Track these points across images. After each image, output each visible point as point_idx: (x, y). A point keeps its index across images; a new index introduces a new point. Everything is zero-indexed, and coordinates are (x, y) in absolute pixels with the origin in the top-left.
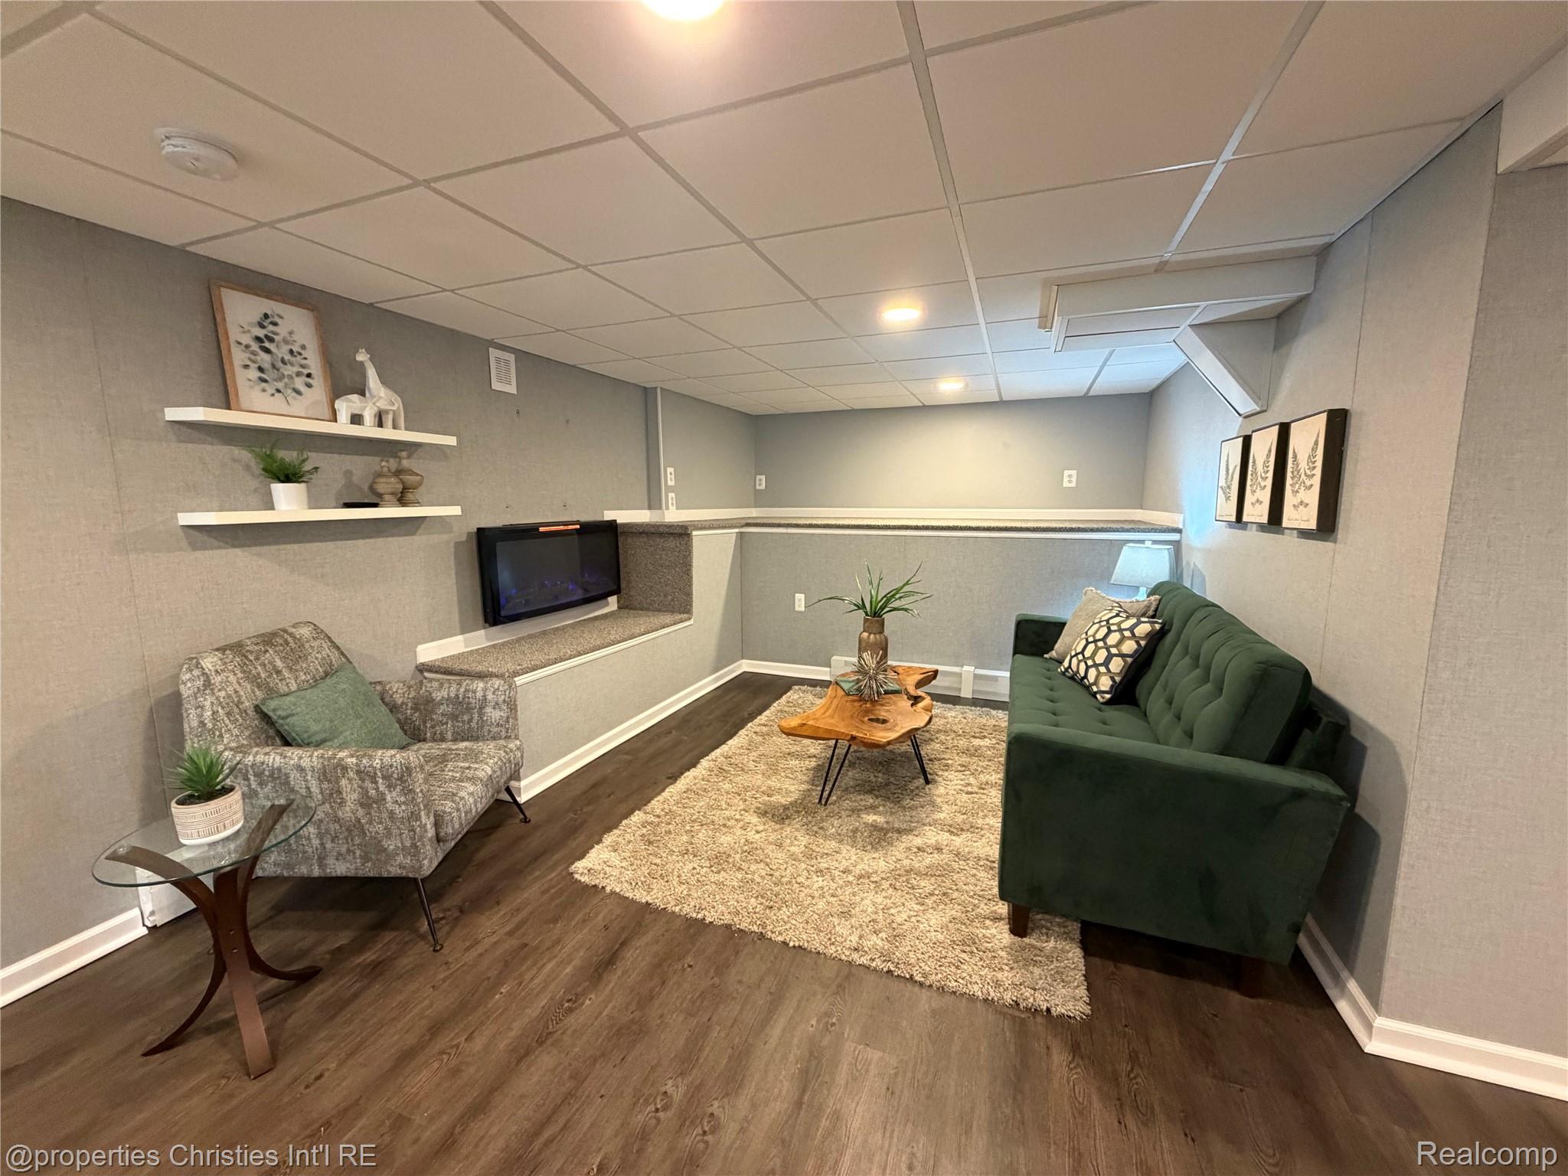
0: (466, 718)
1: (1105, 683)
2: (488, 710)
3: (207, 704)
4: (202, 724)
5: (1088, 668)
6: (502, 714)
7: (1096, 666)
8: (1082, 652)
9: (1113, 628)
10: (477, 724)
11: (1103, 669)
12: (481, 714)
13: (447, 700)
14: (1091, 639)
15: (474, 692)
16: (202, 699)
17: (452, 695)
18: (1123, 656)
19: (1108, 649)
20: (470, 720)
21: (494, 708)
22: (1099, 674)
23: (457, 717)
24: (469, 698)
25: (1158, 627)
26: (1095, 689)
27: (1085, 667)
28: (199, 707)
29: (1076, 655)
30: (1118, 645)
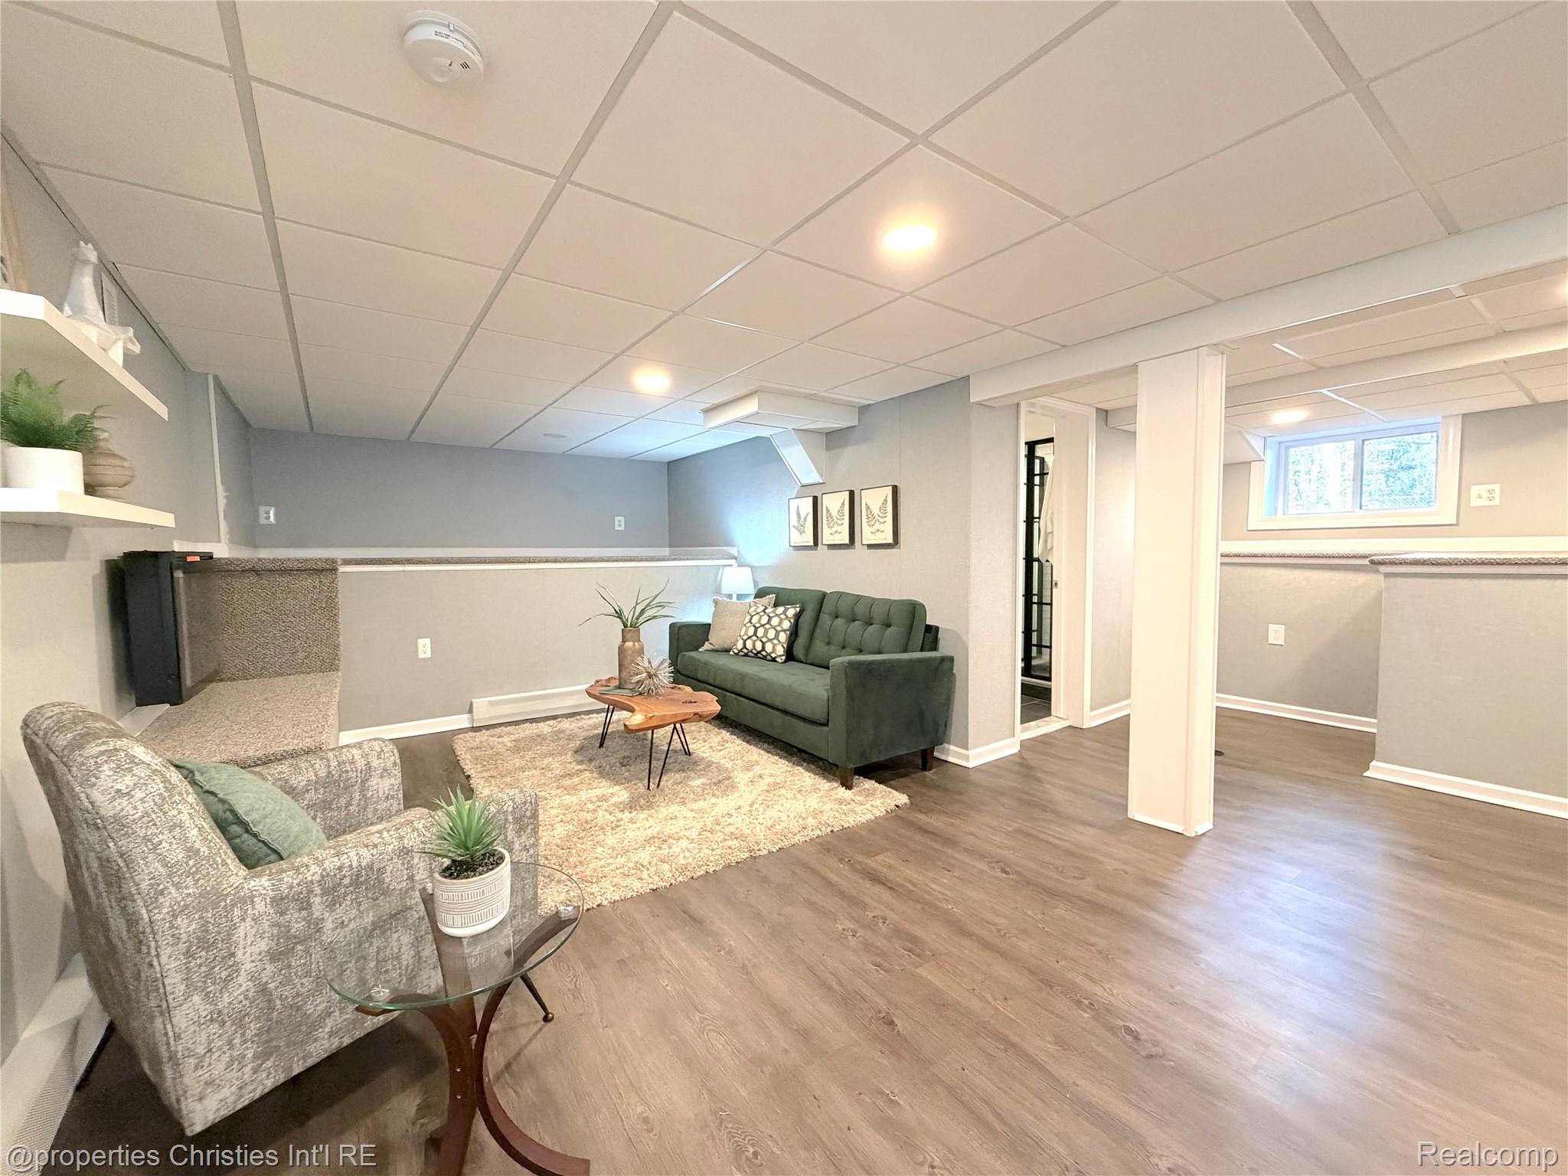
0: (343, 801)
1: (780, 650)
2: (374, 782)
3: (185, 817)
4: (193, 852)
5: (763, 644)
6: (392, 781)
7: (770, 640)
8: (755, 634)
9: (772, 615)
10: (358, 805)
11: (775, 642)
12: (363, 790)
13: (316, 783)
14: (757, 625)
15: (352, 762)
16: (175, 812)
17: (322, 774)
18: (784, 631)
19: (774, 628)
20: (349, 804)
21: (382, 777)
22: (774, 646)
23: (331, 803)
24: (347, 771)
25: (798, 609)
26: (773, 655)
27: (761, 644)
28: (175, 826)
29: (750, 637)
30: (780, 624)
